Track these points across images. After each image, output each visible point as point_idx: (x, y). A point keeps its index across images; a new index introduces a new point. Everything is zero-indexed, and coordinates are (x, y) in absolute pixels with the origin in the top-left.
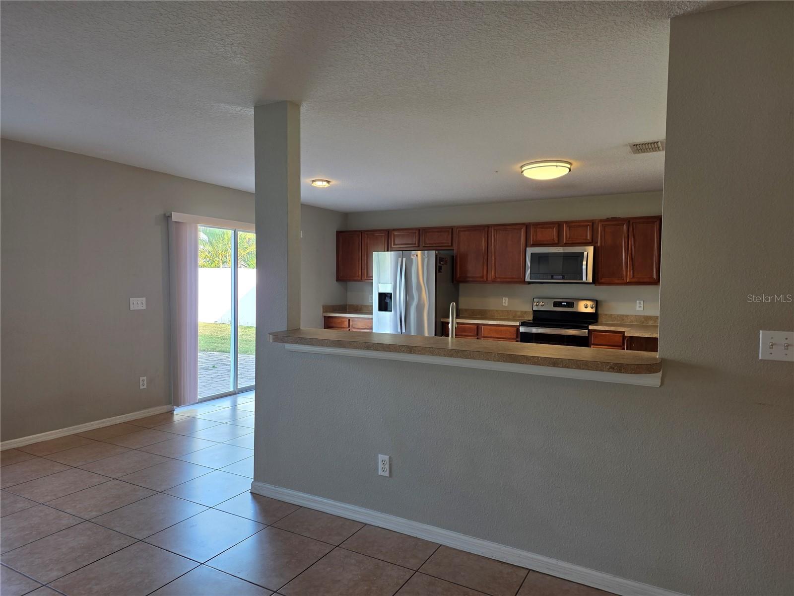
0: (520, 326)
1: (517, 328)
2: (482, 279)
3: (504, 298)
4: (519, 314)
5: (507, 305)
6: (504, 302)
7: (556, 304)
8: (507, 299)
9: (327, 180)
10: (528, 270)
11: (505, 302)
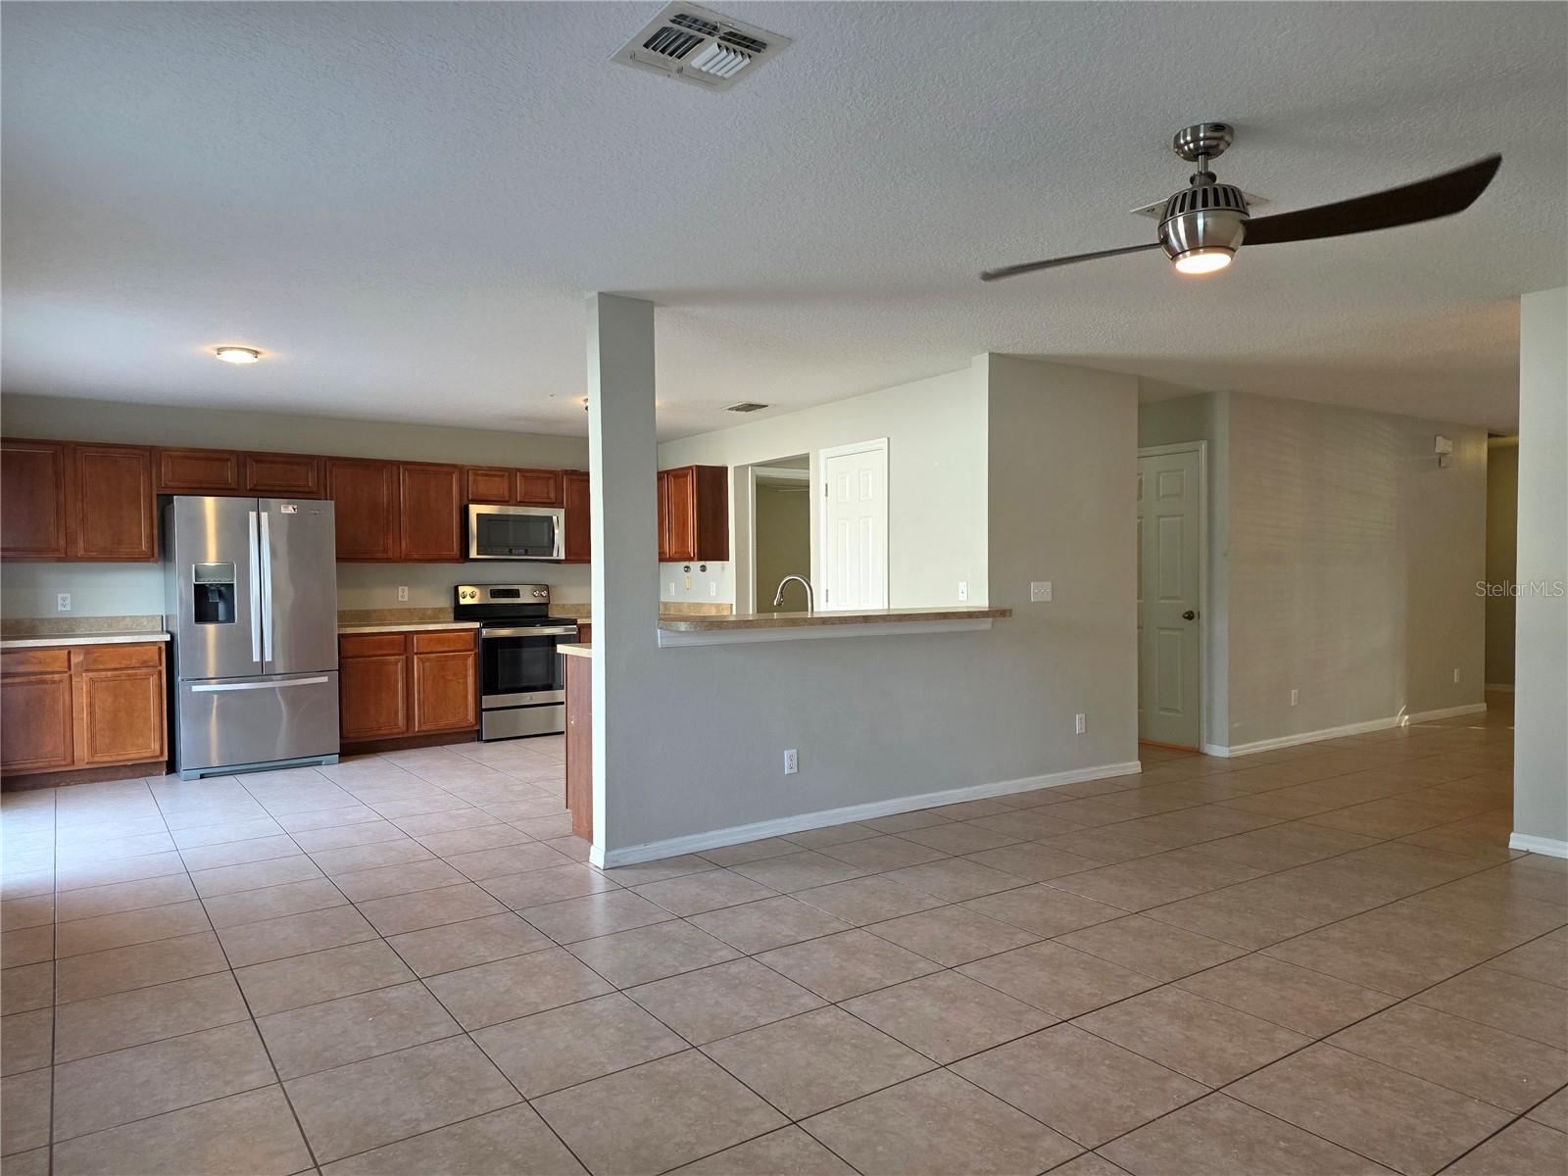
0: (481, 628)
1: (478, 631)
2: (385, 556)
3: (400, 588)
4: (429, 612)
5: (406, 599)
6: (400, 593)
7: (495, 594)
8: (406, 588)
9: (255, 349)
10: (472, 541)
11: (403, 595)
